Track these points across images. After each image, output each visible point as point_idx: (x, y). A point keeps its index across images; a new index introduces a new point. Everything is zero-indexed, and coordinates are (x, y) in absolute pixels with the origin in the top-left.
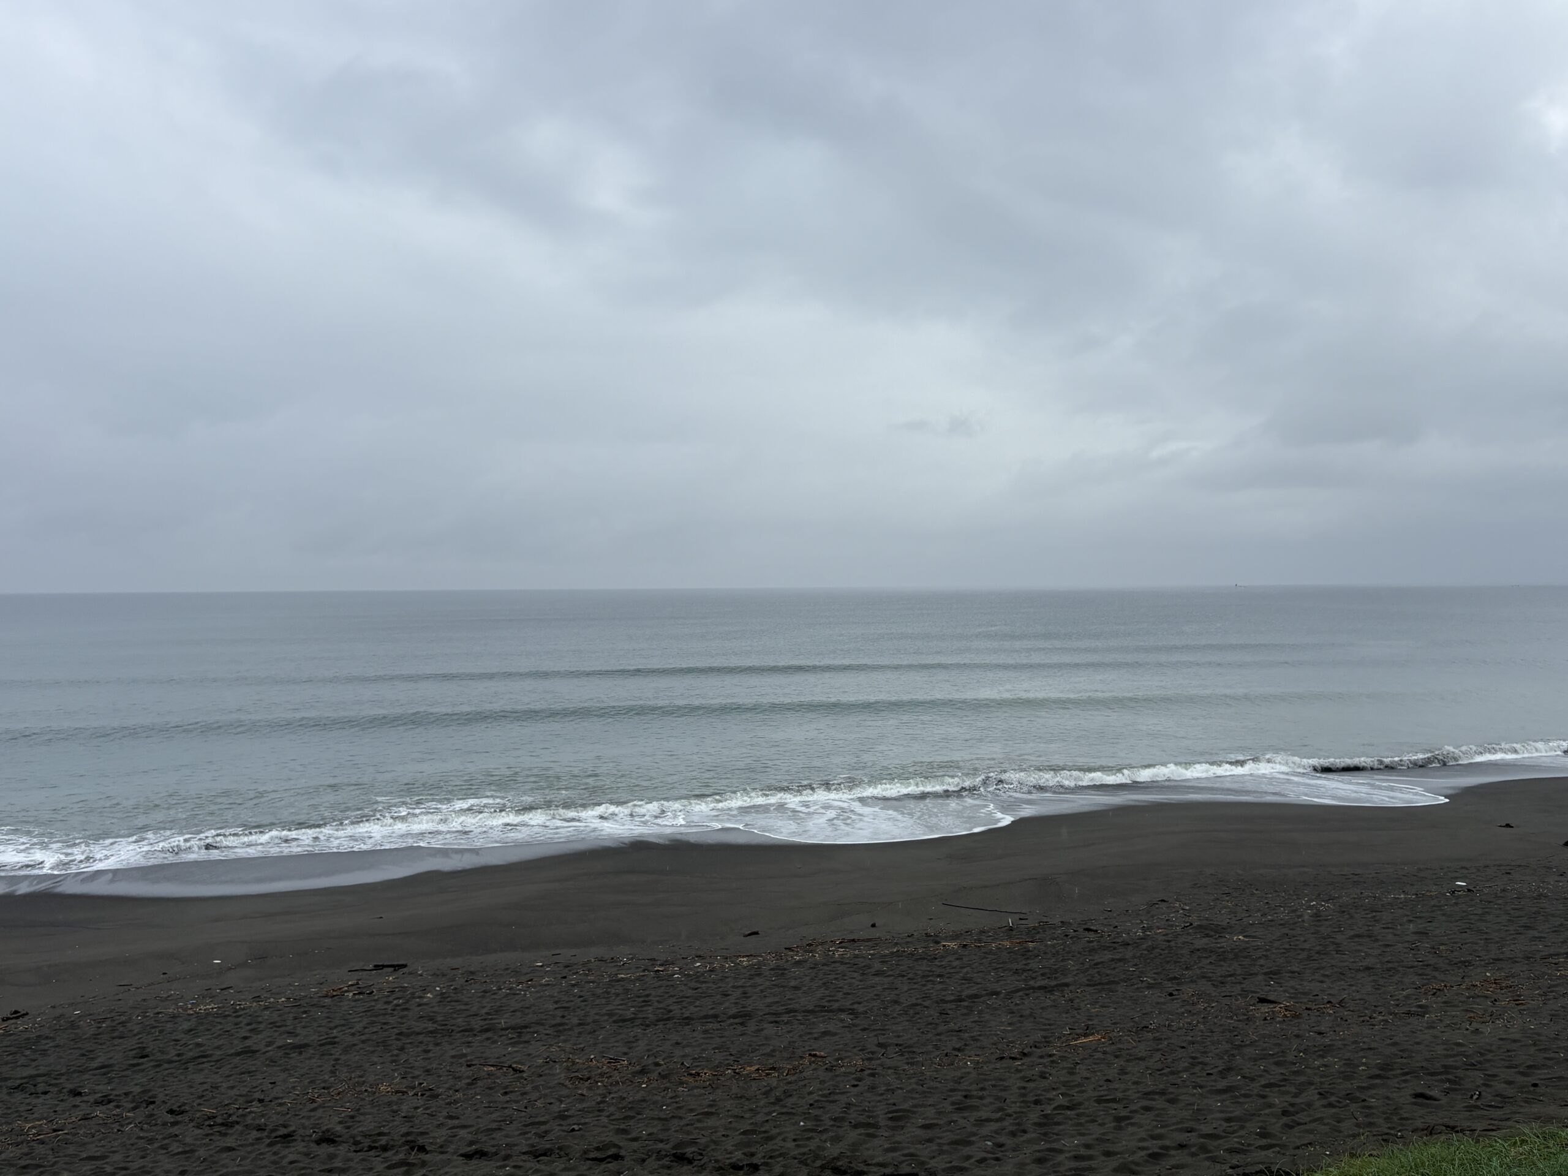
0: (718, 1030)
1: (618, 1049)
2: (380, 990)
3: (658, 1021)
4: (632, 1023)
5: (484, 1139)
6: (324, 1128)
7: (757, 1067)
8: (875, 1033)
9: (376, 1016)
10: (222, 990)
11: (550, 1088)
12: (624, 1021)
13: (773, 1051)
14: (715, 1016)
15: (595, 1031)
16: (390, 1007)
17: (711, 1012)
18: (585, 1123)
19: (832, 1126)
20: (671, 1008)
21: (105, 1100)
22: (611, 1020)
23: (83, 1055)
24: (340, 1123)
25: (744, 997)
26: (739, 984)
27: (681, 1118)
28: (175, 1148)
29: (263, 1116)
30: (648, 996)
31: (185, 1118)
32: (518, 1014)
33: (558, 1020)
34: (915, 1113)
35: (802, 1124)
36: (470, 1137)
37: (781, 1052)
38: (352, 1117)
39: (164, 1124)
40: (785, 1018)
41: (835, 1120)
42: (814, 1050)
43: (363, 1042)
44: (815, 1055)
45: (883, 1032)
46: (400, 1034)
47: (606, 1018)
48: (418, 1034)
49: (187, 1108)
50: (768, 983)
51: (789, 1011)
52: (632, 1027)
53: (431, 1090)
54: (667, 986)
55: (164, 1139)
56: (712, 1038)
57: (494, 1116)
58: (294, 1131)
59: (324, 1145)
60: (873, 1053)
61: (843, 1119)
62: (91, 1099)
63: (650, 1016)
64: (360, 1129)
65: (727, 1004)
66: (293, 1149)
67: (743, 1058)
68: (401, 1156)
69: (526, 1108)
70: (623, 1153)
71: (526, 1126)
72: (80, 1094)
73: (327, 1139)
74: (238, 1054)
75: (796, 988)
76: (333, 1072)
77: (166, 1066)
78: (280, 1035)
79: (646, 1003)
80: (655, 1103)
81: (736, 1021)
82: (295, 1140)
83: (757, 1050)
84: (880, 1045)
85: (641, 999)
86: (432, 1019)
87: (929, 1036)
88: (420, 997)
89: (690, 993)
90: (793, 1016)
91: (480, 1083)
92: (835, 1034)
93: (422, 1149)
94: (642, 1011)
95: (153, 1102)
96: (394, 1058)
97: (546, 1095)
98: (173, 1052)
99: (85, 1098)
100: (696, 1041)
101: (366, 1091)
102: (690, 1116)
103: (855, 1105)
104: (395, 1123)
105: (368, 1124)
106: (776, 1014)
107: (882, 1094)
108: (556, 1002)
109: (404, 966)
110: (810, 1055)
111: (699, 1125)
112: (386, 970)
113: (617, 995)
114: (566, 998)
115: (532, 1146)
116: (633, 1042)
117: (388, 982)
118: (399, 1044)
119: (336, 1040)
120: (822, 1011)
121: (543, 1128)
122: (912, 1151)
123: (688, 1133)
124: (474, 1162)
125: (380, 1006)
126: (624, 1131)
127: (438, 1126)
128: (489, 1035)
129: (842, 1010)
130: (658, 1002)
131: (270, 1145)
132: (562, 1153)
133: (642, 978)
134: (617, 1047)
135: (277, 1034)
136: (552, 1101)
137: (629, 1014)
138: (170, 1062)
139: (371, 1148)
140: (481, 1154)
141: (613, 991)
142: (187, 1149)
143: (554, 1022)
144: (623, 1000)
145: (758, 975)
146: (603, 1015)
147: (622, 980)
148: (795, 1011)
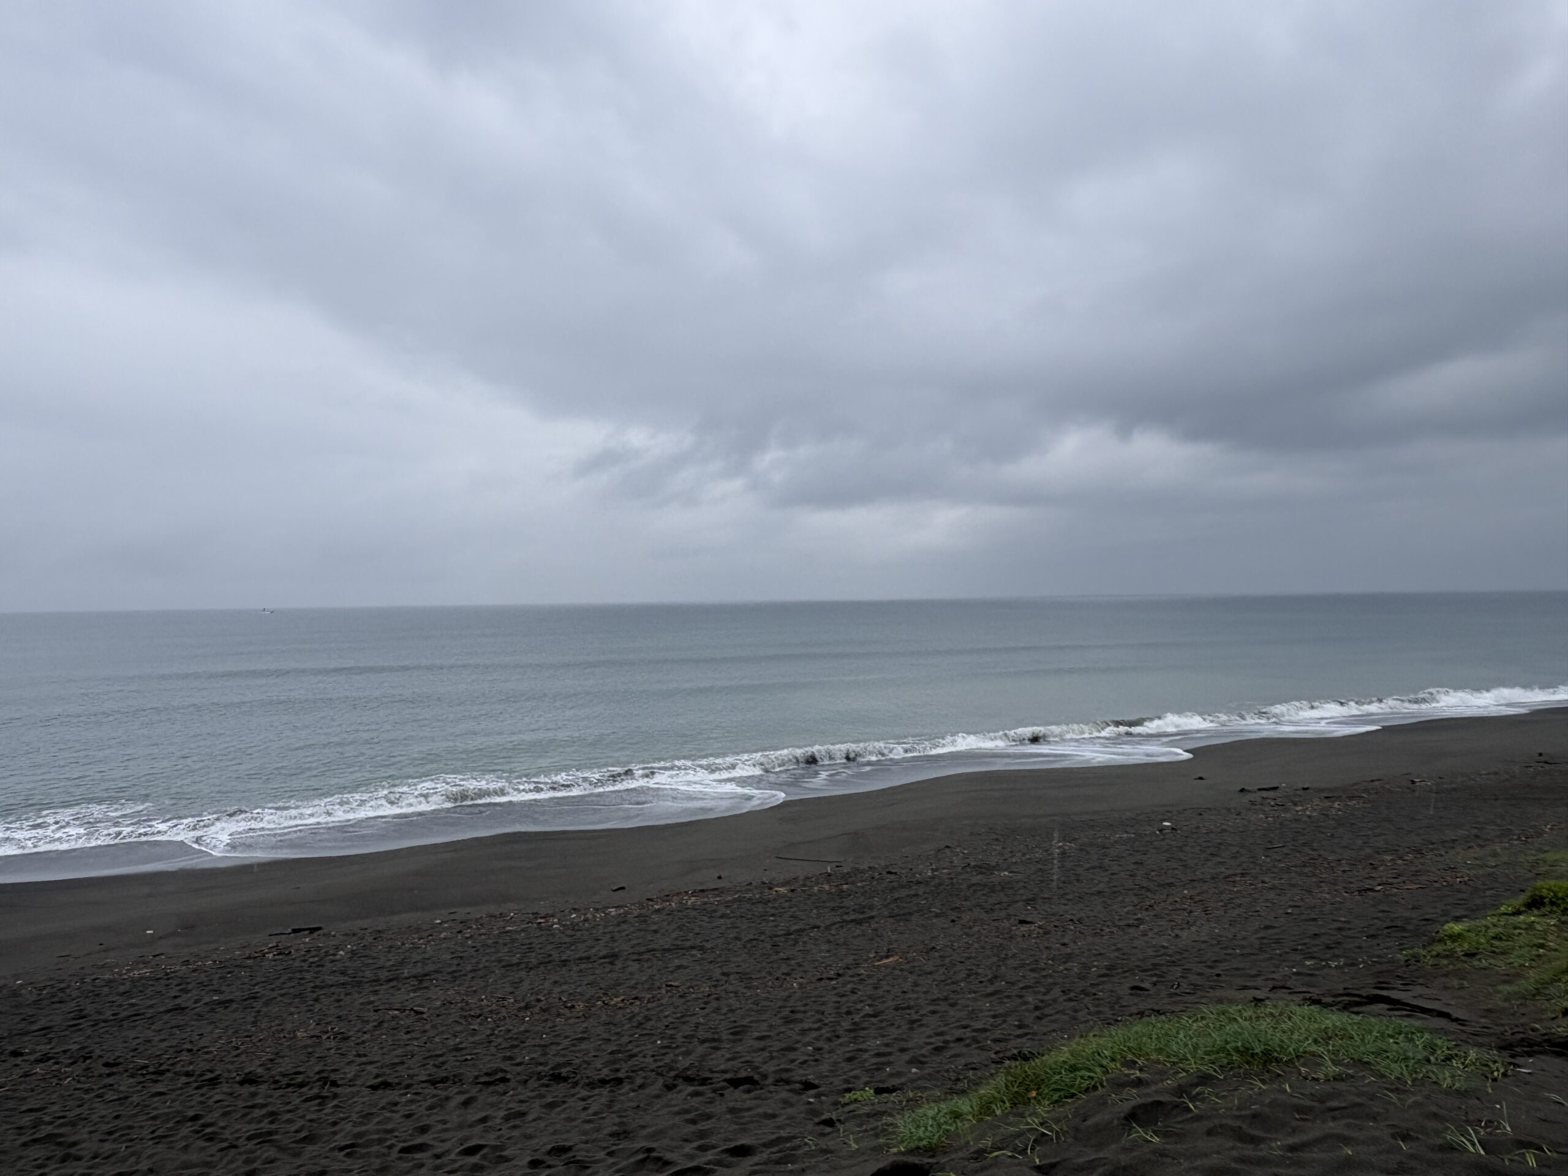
0: (589, 969)
1: (506, 989)
2: (297, 950)
3: (540, 964)
4: (518, 967)
5: (388, 1072)
6: (247, 1071)
7: (622, 998)
8: (719, 964)
9: (294, 973)
10: (154, 956)
11: (447, 1025)
12: (512, 965)
13: (637, 984)
14: (588, 958)
15: (486, 975)
16: (305, 965)
17: (583, 955)
18: (477, 1054)
19: (684, 1042)
20: (551, 953)
21: (44, 1059)
22: (500, 965)
23: (24, 1019)
24: (261, 1065)
25: (612, 941)
26: (609, 930)
27: (558, 1044)
28: (110, 1096)
29: (191, 1063)
30: (531, 944)
31: (120, 1069)
32: (420, 965)
33: (454, 968)
34: (750, 1027)
35: (659, 1042)
36: (376, 1071)
37: (643, 984)
38: (271, 1060)
39: (100, 1076)
40: (646, 956)
41: (686, 1037)
42: (671, 981)
43: (282, 995)
44: (671, 986)
45: (727, 963)
46: (316, 987)
47: (496, 964)
48: (332, 986)
49: (121, 1060)
50: (632, 929)
51: (649, 951)
52: (518, 971)
53: (342, 1033)
54: (547, 935)
55: (100, 1088)
56: (585, 976)
57: (399, 1051)
58: (219, 1075)
59: (247, 1085)
60: (717, 981)
61: (693, 1036)
62: (32, 1058)
63: (533, 960)
64: (279, 1070)
65: (598, 948)
66: (218, 1090)
67: (612, 991)
68: (316, 1091)
69: (425, 1043)
70: (509, 1076)
71: (424, 1059)
72: (21, 1054)
73: (250, 1080)
74: (168, 1011)
75: (656, 931)
76: (254, 1023)
77: (103, 1024)
78: (207, 993)
79: (531, 949)
80: (537, 1032)
81: (606, 960)
82: (221, 1082)
83: (623, 984)
84: (724, 974)
85: (526, 947)
86: (343, 973)
87: (764, 964)
88: (334, 955)
89: (567, 940)
90: (653, 954)
91: (385, 1025)
92: (686, 967)
93: (334, 1084)
94: (527, 956)
95: (90, 1057)
96: (310, 1008)
97: (442, 1032)
98: (109, 1013)
99: (25, 1058)
100: (571, 979)
101: (284, 1037)
102: (566, 1042)
103: (703, 1024)
104: (311, 1063)
105: (286, 1065)
106: (640, 954)
107: (725, 1014)
108: (453, 953)
109: (320, 929)
110: (667, 986)
111: (573, 1048)
112: (302, 933)
113: (505, 945)
114: (460, 949)
115: (430, 1075)
116: (519, 983)
117: (304, 943)
118: (315, 995)
119: (258, 995)
120: (677, 949)
121: (441, 1059)
122: (748, 1058)
123: (564, 1056)
124: (380, 1092)
125: (297, 964)
126: (510, 1058)
127: (349, 1063)
128: (392, 984)
129: (693, 948)
131: (197, 1088)
132: (456, 1080)
133: (527, 929)
134: (505, 987)
135: (203, 993)
136: (449, 1036)
137: (515, 960)
138: (105, 1021)
139: (288, 1086)
140: (386, 1085)
141: (502, 941)
142: (122, 1095)
143: (450, 970)
144: (509, 948)
145: (624, 922)
146: (492, 962)
147: (509, 931)
148: (655, 950)
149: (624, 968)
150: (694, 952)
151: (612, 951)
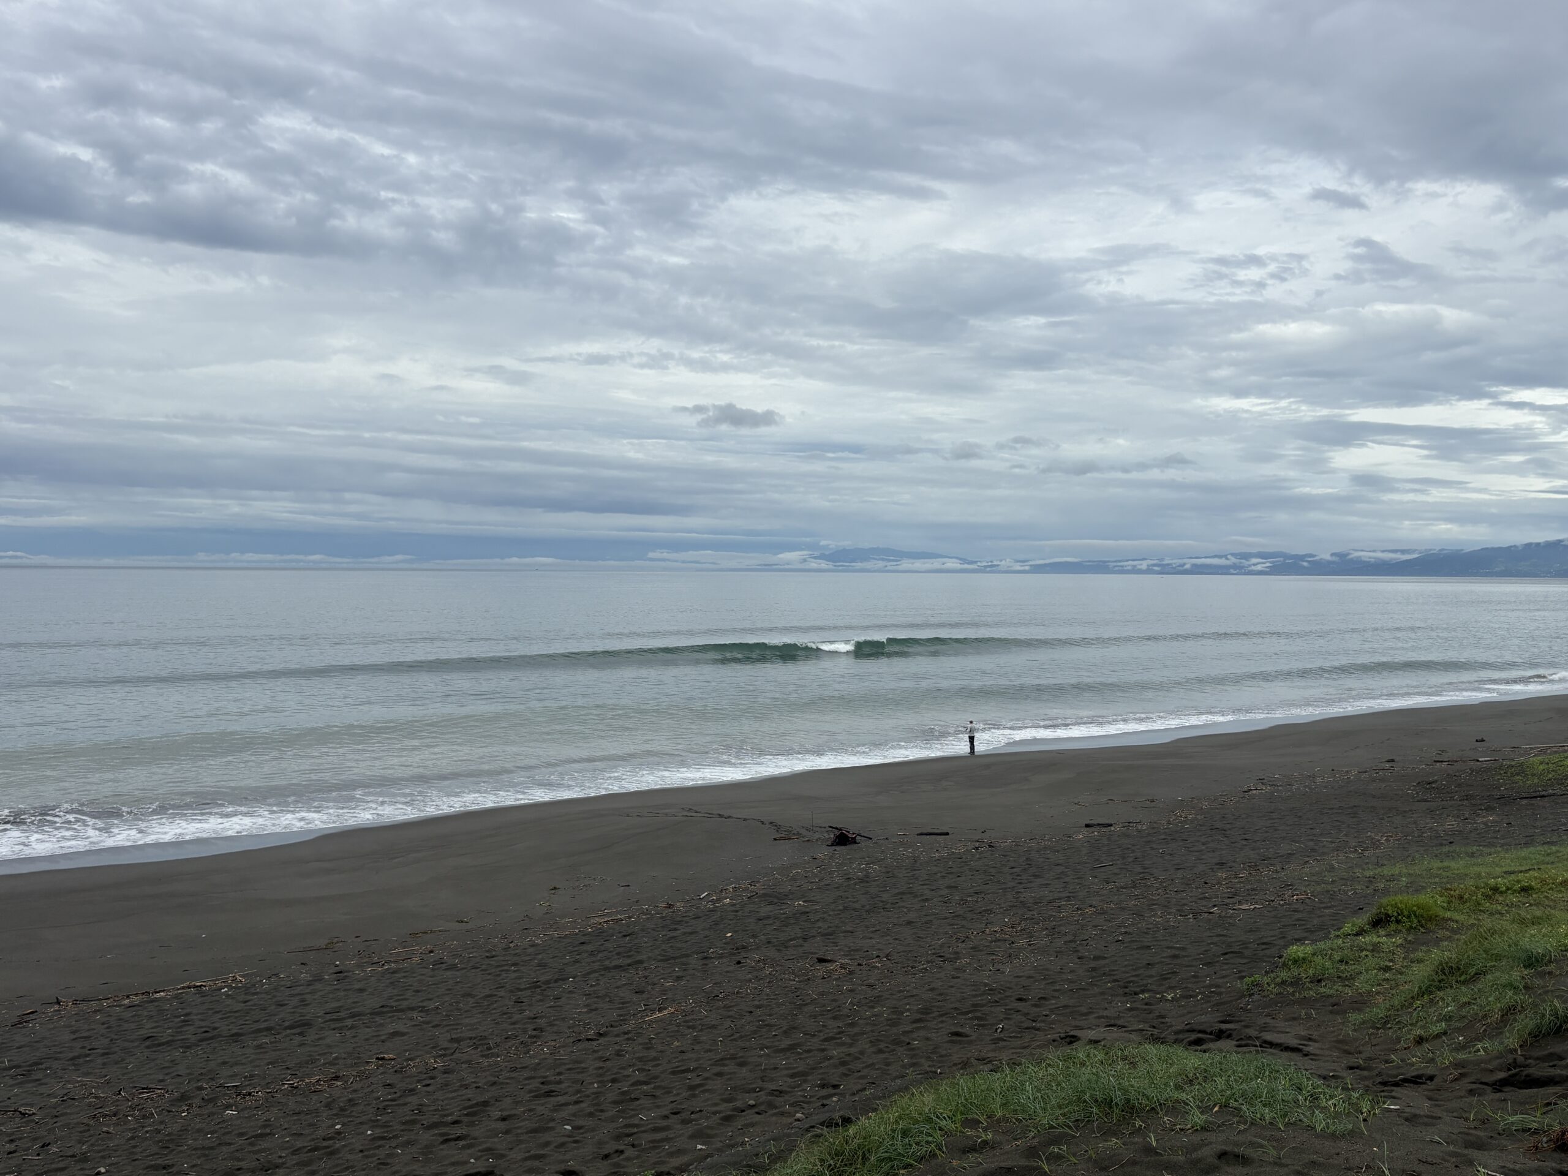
150: (415, 1015)
151: (302, 1018)
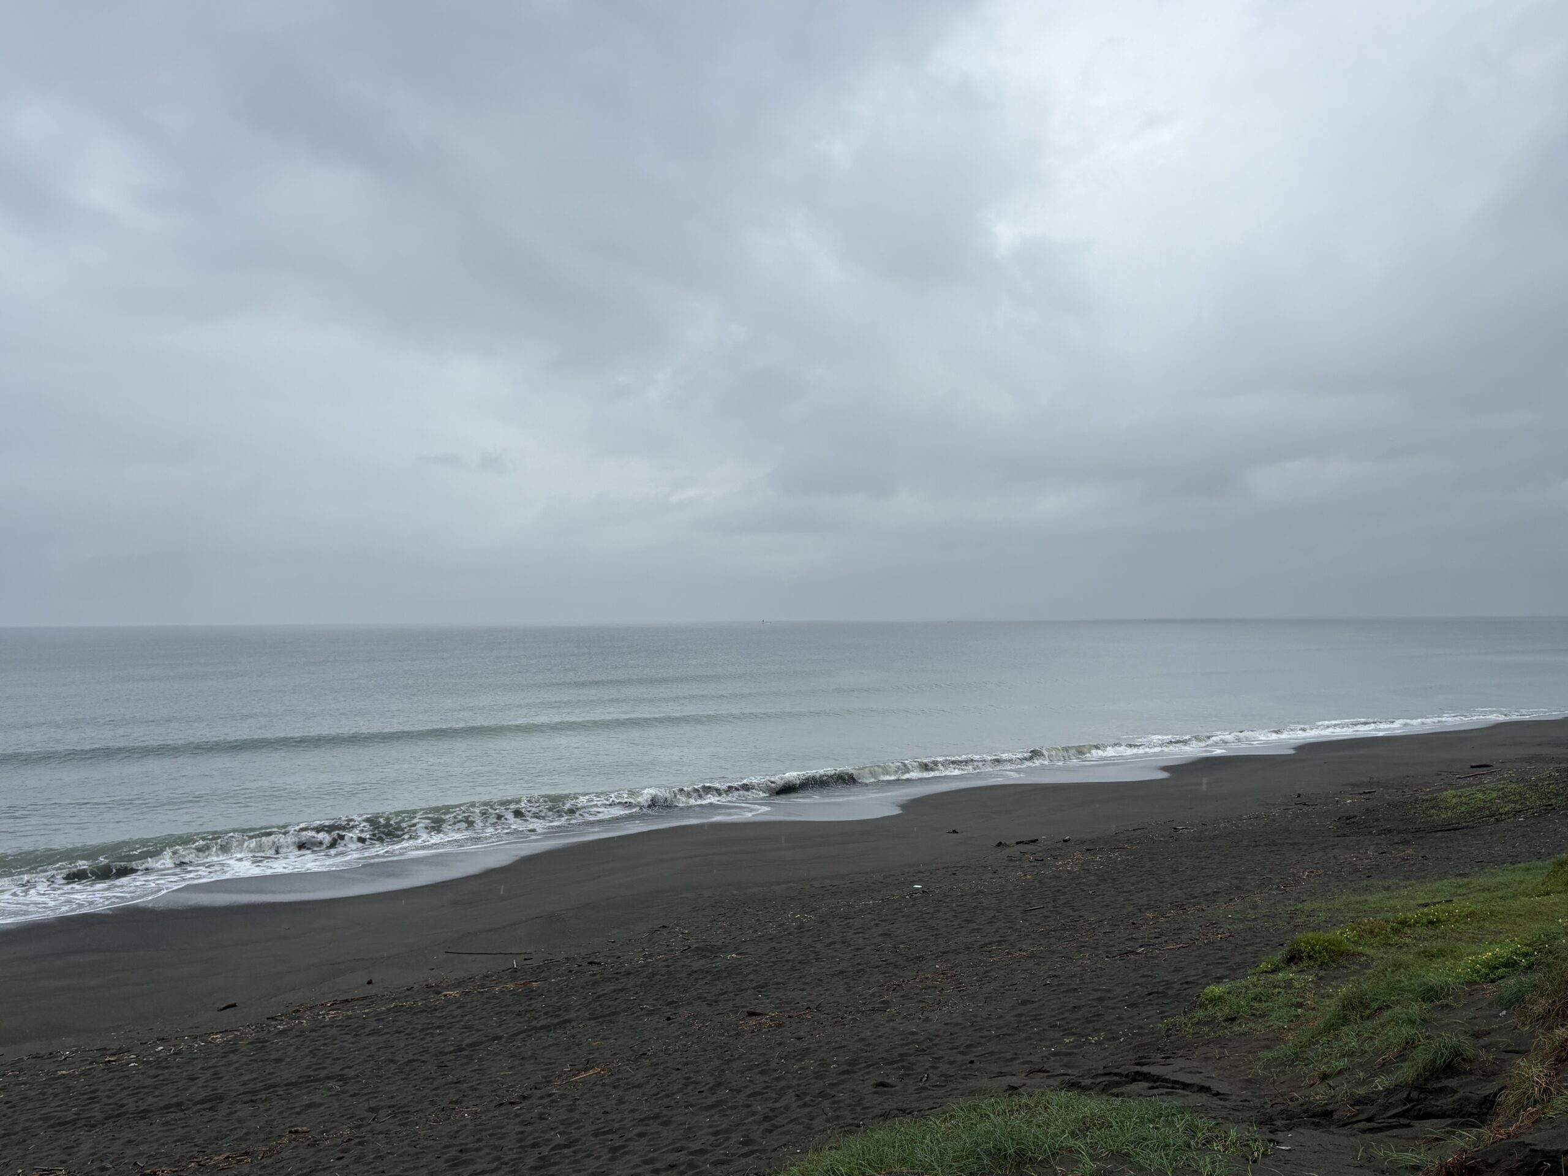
0: (180, 1119)
1: (54, 1158)
3: (106, 1119)
4: (73, 1125)
7: (226, 1155)
8: (366, 1097)
12: (65, 1124)
13: (247, 1134)
14: (179, 1105)
15: (24, 1141)
17: (175, 1100)
20: (124, 1102)
22: (46, 1125)
25: (214, 1079)
26: (210, 1064)
30: (95, 1091)
37: (256, 1134)
40: (263, 1095)
42: (294, 1126)
44: (296, 1132)
45: (376, 1095)
47: (40, 1123)
50: (244, 1059)
51: (267, 1088)
52: (74, 1130)
54: (120, 1078)
56: (174, 1129)
60: (362, 1119)
63: (96, 1114)
65: (193, 1089)
67: (211, 1147)
75: (278, 1060)
79: (93, 1100)
81: (204, 1106)
83: (229, 1135)
84: (371, 1110)
85: (86, 1096)
87: (426, 1092)
89: (148, 1082)
90: (273, 1092)
92: (320, 1105)
94: (88, 1109)
100: (153, 1136)
106: (254, 1092)
110: (290, 1132)
113: (56, 1095)
116: (73, 1147)
120: (307, 1082)
129: (329, 1078)
130: (109, 1097)
133: (89, 1072)
134: (52, 1155)
137: (69, 1116)
141: (51, 1091)
144: (62, 1100)
145: (233, 1052)
146: (35, 1121)
147: (59, 1078)
148: (276, 1086)
149: (230, 1114)
150: (333, 1084)
151: (214, 1092)
